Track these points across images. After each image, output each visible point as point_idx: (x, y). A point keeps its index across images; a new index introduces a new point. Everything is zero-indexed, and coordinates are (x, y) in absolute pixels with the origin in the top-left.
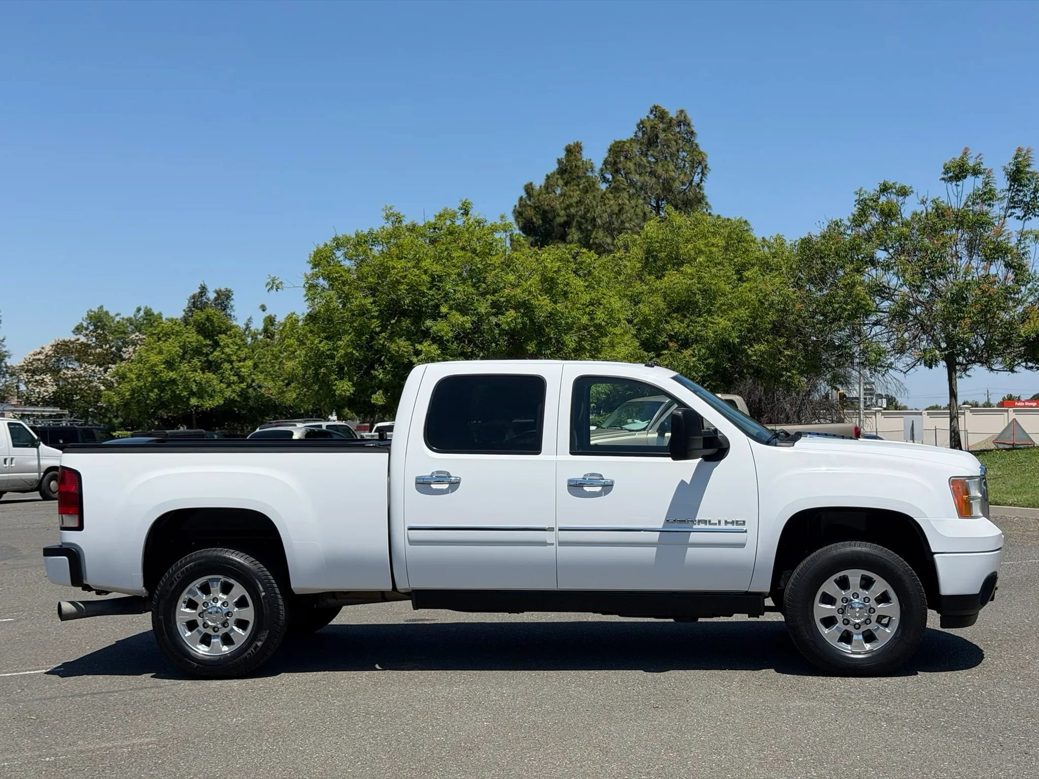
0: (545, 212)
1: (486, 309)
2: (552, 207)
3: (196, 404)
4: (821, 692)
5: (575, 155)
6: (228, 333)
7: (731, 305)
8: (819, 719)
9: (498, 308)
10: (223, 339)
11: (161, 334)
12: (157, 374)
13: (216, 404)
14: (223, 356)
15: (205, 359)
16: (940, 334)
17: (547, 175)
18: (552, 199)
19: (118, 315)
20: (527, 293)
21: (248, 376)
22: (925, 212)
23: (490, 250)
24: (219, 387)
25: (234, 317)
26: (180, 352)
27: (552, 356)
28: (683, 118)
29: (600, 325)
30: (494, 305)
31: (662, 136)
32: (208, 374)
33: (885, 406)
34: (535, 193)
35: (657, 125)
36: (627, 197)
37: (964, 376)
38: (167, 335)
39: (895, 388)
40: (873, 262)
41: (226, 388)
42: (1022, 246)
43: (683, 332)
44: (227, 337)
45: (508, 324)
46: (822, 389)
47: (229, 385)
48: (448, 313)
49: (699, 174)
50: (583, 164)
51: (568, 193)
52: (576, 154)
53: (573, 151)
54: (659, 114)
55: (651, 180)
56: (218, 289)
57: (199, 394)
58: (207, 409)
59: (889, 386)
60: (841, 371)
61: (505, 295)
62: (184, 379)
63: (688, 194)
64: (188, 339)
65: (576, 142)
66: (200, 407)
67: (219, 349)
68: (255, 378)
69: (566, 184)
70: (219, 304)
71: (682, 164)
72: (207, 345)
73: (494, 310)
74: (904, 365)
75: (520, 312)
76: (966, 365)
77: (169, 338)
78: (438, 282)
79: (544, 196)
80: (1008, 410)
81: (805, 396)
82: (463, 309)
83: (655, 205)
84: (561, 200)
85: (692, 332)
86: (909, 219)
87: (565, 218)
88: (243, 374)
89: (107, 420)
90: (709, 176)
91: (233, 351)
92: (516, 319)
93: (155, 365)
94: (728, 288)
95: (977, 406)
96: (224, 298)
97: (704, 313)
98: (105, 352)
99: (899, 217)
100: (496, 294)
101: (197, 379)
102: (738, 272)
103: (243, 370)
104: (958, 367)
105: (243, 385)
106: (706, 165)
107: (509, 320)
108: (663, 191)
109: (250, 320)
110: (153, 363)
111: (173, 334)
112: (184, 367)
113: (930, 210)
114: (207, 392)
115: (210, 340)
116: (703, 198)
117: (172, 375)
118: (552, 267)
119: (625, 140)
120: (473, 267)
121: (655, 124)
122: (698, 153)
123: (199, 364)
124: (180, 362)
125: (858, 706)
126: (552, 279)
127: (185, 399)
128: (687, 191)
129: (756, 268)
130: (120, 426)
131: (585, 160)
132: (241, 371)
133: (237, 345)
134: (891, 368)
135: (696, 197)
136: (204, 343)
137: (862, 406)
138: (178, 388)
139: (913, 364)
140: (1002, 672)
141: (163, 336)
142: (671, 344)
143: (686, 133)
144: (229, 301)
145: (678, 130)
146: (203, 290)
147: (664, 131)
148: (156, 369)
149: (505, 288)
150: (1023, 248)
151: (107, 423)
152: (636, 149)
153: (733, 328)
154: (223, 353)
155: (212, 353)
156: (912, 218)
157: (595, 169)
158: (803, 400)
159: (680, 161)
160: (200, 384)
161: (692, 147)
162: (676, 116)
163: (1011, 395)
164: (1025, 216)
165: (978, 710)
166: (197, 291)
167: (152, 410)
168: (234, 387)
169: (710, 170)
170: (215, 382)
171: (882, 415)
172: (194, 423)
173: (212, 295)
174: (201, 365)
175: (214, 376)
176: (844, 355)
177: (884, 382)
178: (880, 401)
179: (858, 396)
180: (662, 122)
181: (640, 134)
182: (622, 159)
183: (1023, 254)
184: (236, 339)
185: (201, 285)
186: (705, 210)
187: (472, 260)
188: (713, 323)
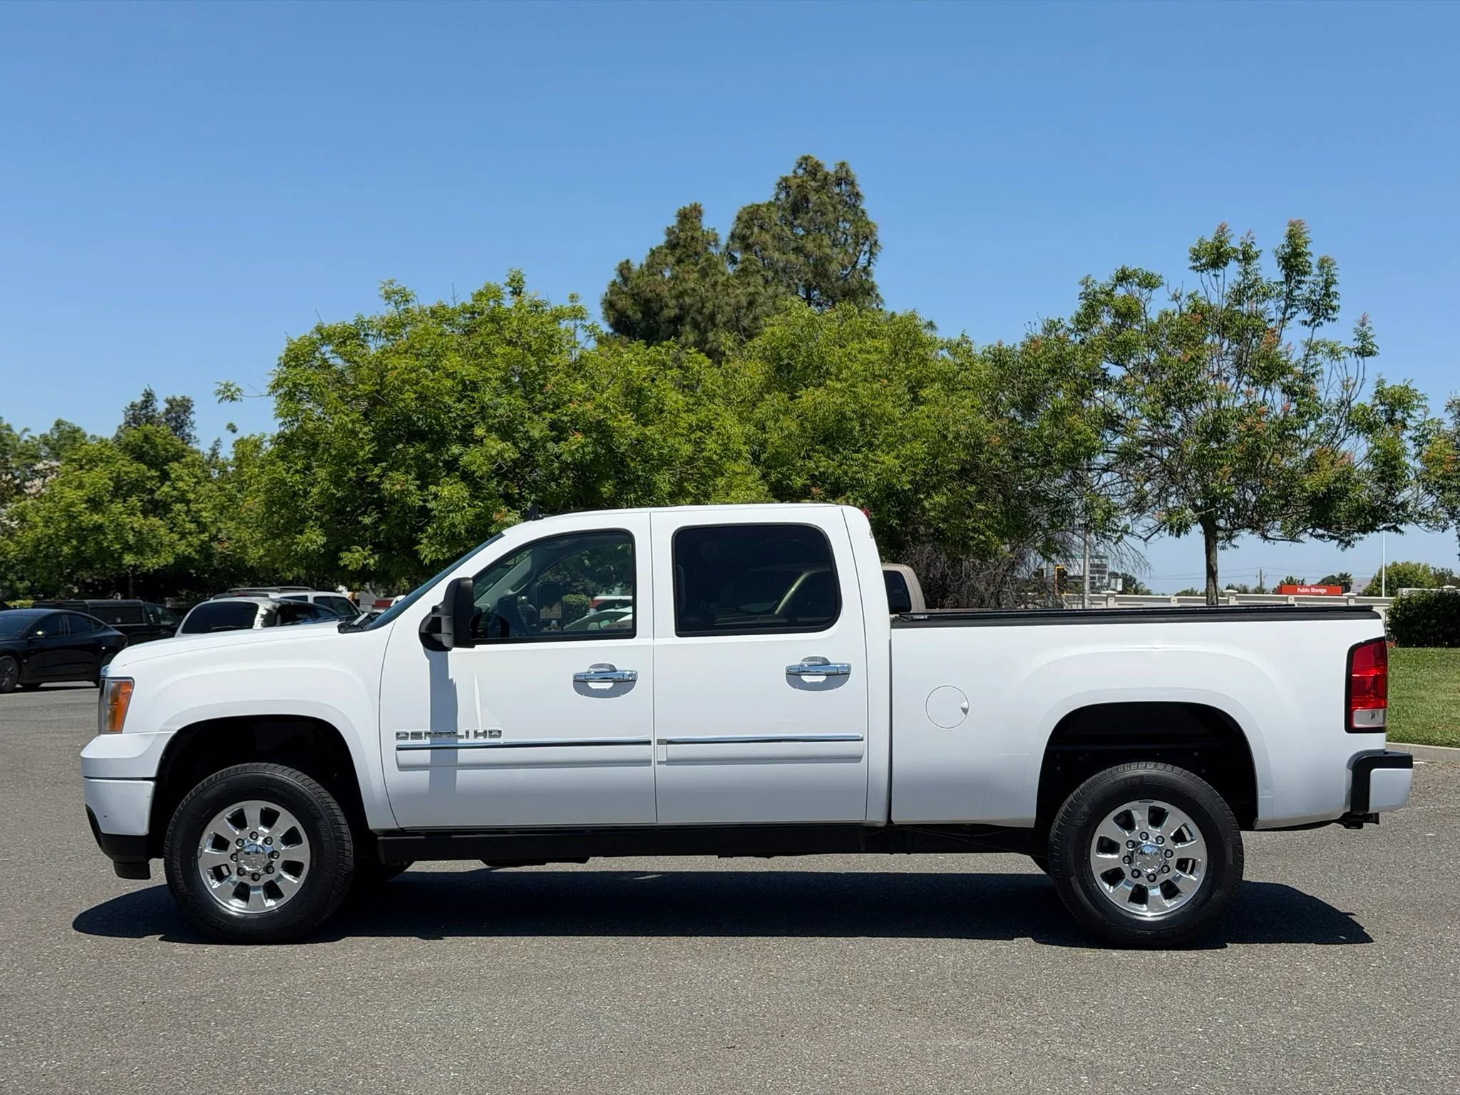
0: (648, 301)
1: (542, 431)
2: (658, 295)
3: (132, 563)
4: (992, 1023)
5: (692, 222)
6: (183, 460)
7: (902, 437)
8: (985, 1069)
9: (559, 431)
10: (175, 468)
11: (84, 461)
12: (75, 518)
13: (162, 562)
14: (175, 493)
15: (149, 497)
16: (1194, 486)
17: (651, 249)
18: (657, 283)
19: (26, 430)
20: (602, 410)
21: (213, 522)
22: (1178, 311)
23: (551, 346)
24: (168, 539)
25: (195, 438)
26: (109, 485)
27: (638, 503)
28: (844, 175)
29: (710, 459)
30: (553, 426)
31: (813, 197)
32: (152, 519)
33: (1120, 588)
34: (633, 275)
35: (806, 182)
36: (761, 281)
37: (1228, 545)
38: (93, 462)
39: (1133, 563)
40: (1105, 382)
41: (179, 540)
42: (1312, 363)
43: (833, 473)
44: (181, 466)
45: (572, 453)
46: (1032, 562)
47: (183, 535)
48: (485, 437)
49: (865, 253)
50: (703, 234)
51: (681, 276)
52: (694, 220)
53: (689, 217)
54: (811, 168)
55: (798, 259)
56: (170, 397)
57: (137, 547)
58: (148, 570)
59: (1125, 559)
60: (1058, 536)
61: (569, 413)
62: (116, 526)
63: (850, 280)
64: (124, 469)
65: (693, 204)
66: (139, 567)
67: (168, 483)
68: (222, 527)
69: (679, 261)
70: (172, 418)
71: (843, 239)
72: (152, 478)
73: (553, 433)
74: (1143, 529)
75: (591, 436)
76: (1231, 531)
77: (96, 466)
78: (471, 390)
79: (646, 279)
80: (1287, 598)
81: (1007, 570)
82: (506, 431)
83: (804, 296)
84: (671, 285)
85: (846, 473)
86: (1156, 321)
87: (677, 311)
88: (204, 520)
89: (7, 584)
90: (879, 256)
91: (189, 486)
92: (583, 446)
93: (72, 504)
94: (897, 413)
95: (1246, 591)
96: (180, 411)
97: (863, 446)
98: (5, 485)
99: (1143, 318)
100: (558, 411)
101: (135, 525)
102: (912, 390)
103: (204, 514)
104: (1220, 534)
105: (205, 537)
106: (876, 242)
107: (573, 448)
108: (814, 277)
109: (218, 442)
110: (70, 500)
111: (101, 460)
112: (117, 507)
113: (1185, 309)
114: (150, 546)
115: (157, 471)
116: (873, 288)
117: (97, 518)
118: (638, 373)
119: (761, 203)
120: (525, 370)
121: (803, 181)
122: (864, 224)
123: (139, 504)
124: (111, 501)
125: (1046, 1048)
126: (640, 390)
127: (116, 555)
128: (849, 277)
129: (937, 385)
130: (26, 592)
131: (706, 229)
132: (201, 516)
133: (196, 477)
134: (1127, 533)
135: (862, 286)
136: (148, 474)
137: (1087, 587)
138: (106, 538)
139: (1156, 528)
140: (1270, 991)
141: (86, 464)
142: (814, 490)
143: (849, 196)
144: (187, 414)
145: (837, 190)
146: (149, 398)
147: (817, 191)
148: (72, 509)
149: (570, 401)
150: (1312, 367)
151: (7, 588)
152: (776, 216)
153: (904, 470)
154: (175, 489)
155: (159, 488)
156: (1161, 320)
157: (719, 243)
158: (1004, 576)
159: (839, 235)
160: (140, 533)
161: (856, 213)
162: (834, 170)
163: (1291, 578)
164: (1313, 320)
165: (1232, 1056)
166: (139, 399)
167: (68, 571)
168: (190, 539)
169: (881, 248)
170: (162, 531)
171: (1116, 601)
172: (131, 590)
173: (161, 407)
174: (142, 506)
175: (161, 522)
176: (1060, 512)
177: (1117, 554)
178: (1113, 581)
179: (1081, 574)
180: (814, 179)
181: (783, 196)
182: (756, 230)
183: (1313, 375)
184: (196, 469)
185: (146, 391)
186: (874, 305)
187: (523, 360)
188: (876, 462)
